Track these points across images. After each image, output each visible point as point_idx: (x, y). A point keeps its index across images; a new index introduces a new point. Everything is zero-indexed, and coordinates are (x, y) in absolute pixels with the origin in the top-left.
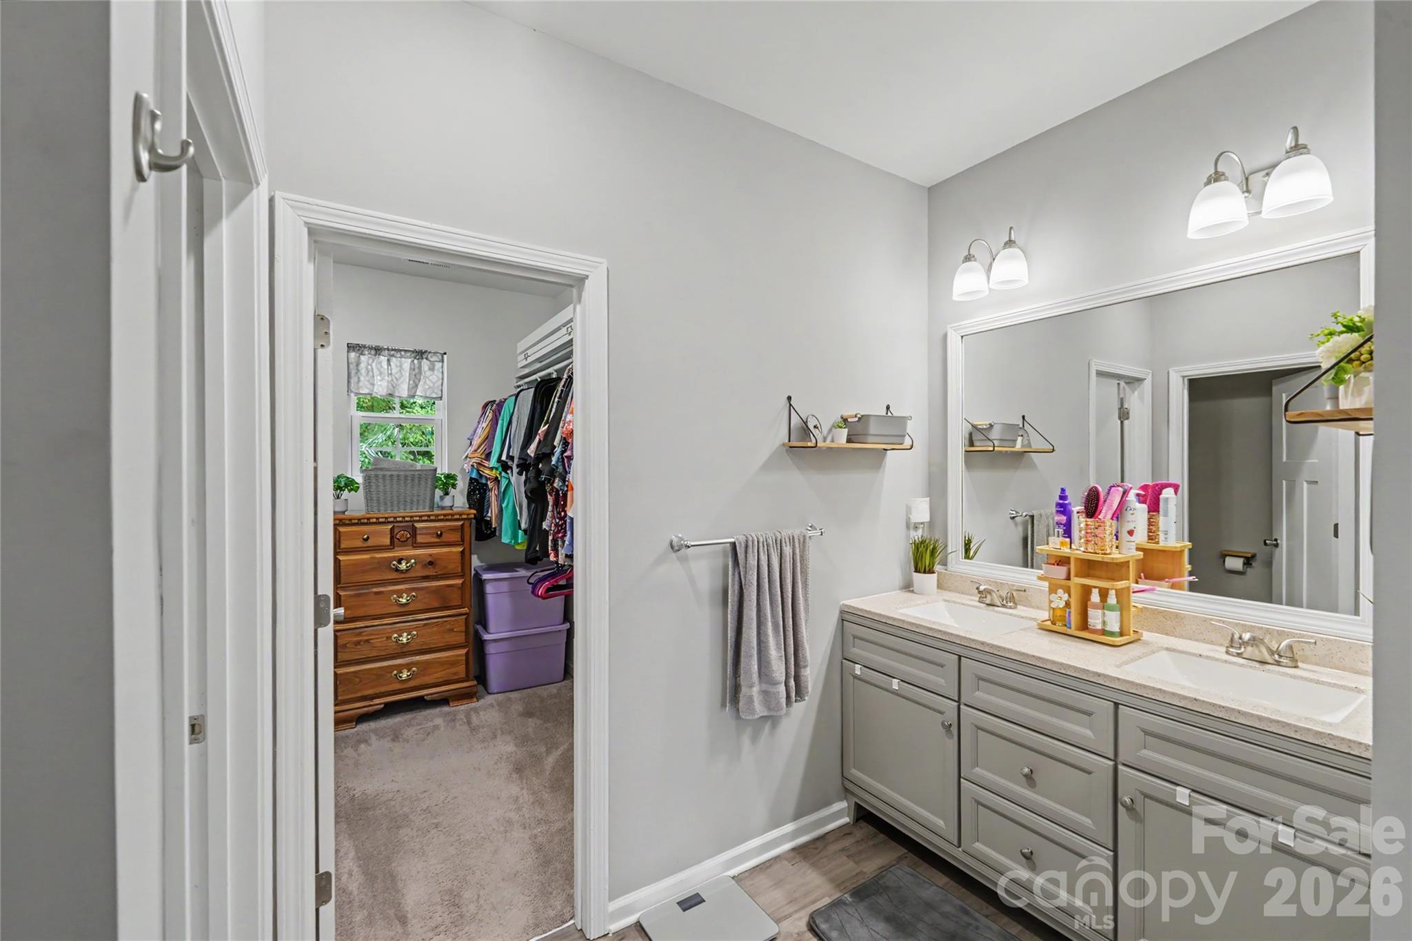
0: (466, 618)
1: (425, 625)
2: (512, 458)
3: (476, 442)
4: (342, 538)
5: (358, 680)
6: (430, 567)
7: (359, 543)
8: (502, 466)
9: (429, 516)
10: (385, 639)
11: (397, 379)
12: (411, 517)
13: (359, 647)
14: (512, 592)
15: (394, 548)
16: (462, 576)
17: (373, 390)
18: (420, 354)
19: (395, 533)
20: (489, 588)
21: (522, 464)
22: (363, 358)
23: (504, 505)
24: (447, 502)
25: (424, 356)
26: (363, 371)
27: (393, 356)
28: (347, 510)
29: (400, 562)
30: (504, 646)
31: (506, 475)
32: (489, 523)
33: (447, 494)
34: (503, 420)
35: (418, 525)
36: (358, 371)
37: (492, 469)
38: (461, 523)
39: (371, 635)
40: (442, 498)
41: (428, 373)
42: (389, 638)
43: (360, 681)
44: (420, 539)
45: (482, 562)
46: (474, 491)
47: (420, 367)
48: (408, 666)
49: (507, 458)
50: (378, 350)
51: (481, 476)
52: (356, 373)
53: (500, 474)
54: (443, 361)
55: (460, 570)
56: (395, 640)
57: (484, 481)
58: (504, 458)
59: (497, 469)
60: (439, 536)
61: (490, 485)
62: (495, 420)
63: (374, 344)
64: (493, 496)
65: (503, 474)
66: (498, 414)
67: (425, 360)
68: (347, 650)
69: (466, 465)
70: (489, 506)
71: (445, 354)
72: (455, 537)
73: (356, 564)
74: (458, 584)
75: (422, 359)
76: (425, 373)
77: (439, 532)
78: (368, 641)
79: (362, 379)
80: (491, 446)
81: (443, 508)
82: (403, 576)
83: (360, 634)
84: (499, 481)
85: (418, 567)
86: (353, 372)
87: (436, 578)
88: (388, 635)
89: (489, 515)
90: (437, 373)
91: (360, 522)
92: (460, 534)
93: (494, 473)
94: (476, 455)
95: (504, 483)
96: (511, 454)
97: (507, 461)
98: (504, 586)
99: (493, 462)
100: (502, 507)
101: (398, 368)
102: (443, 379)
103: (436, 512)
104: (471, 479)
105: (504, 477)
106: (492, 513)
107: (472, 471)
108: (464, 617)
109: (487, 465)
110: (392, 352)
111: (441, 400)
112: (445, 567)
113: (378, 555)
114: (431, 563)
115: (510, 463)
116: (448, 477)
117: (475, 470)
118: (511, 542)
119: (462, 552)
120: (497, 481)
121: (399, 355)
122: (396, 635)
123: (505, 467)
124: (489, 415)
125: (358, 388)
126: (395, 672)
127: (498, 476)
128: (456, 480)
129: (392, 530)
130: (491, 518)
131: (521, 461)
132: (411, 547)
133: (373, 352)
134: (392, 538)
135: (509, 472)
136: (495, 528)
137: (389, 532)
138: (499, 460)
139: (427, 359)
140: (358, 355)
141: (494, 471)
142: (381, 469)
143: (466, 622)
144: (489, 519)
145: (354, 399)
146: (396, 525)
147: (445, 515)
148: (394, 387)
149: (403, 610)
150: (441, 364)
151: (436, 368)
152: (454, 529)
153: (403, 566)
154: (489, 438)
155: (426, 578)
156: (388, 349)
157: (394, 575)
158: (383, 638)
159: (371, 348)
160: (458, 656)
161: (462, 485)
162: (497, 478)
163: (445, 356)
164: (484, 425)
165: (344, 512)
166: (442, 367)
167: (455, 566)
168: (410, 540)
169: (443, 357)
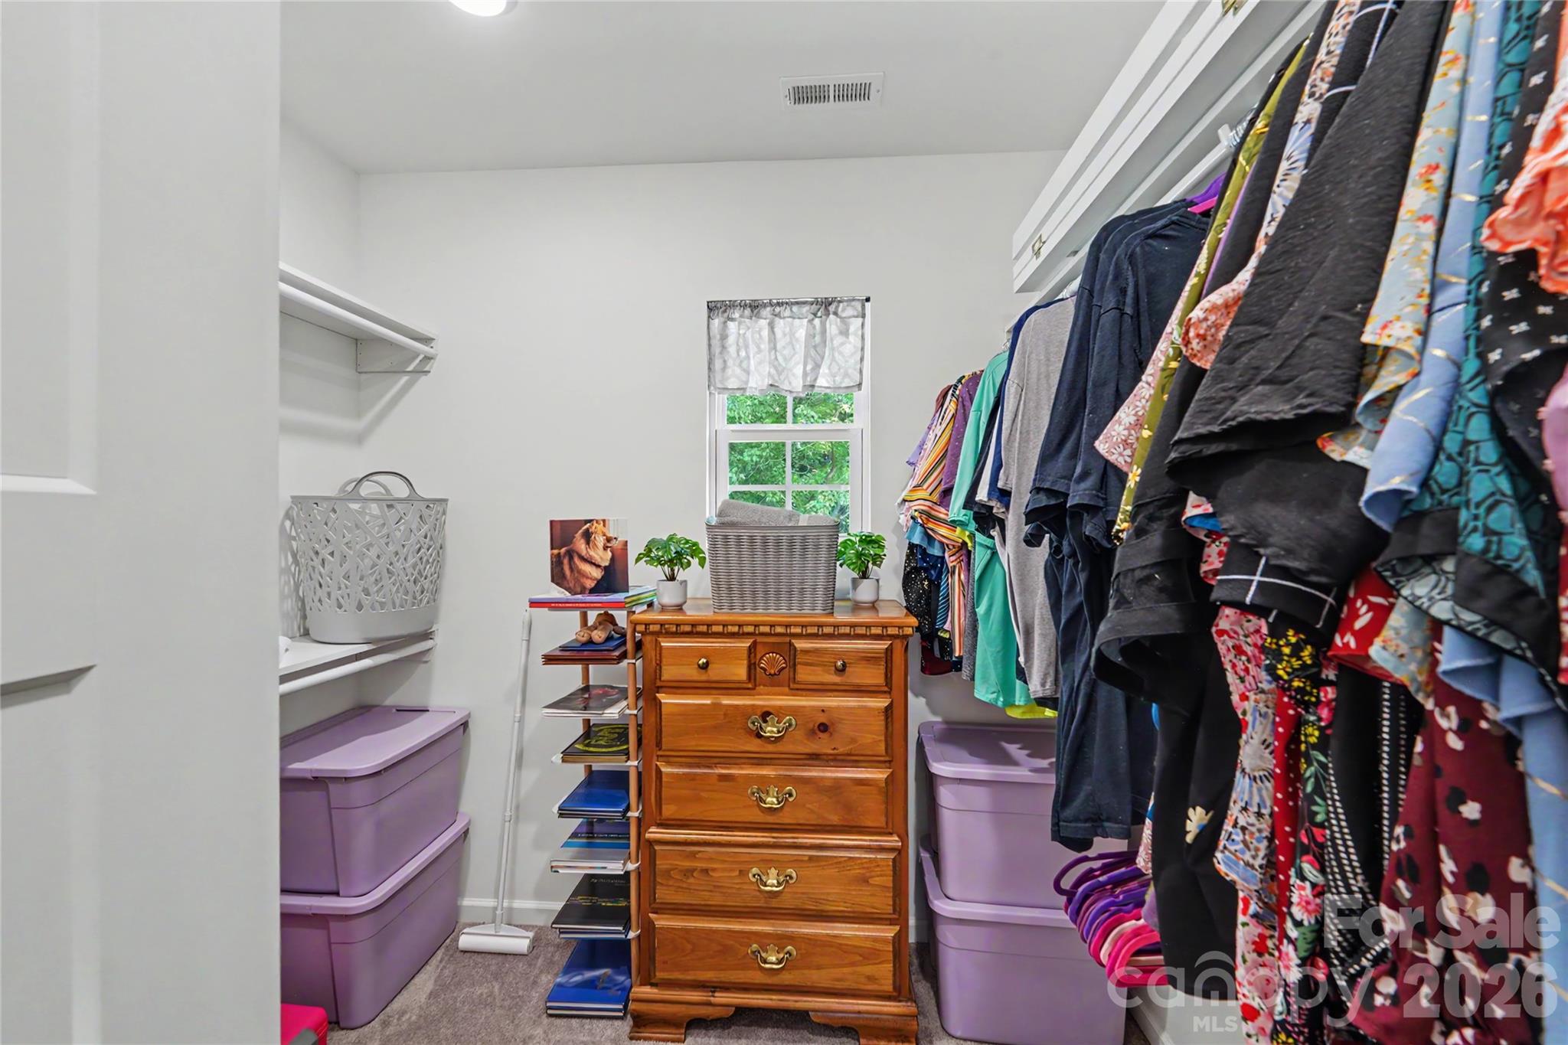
0: (894, 860)
1: (811, 858)
2: (1004, 496)
3: (922, 467)
4: (664, 661)
5: (689, 947)
6: (821, 735)
7: (691, 673)
8: (978, 517)
9: (820, 626)
10: (737, 873)
11: (785, 359)
12: (788, 626)
13: (691, 880)
14: (999, 815)
15: (754, 689)
16: (889, 763)
17: (747, 382)
18: (825, 305)
19: (758, 657)
20: (946, 796)
21: (1046, 509)
22: (731, 325)
23: (981, 610)
24: (865, 592)
25: (832, 308)
26: (732, 350)
27: (777, 315)
28: (685, 602)
29: (765, 715)
30: (975, 938)
31: (988, 542)
32: (947, 645)
33: (864, 575)
34: (979, 409)
35: (800, 644)
36: (723, 347)
37: (953, 524)
38: (883, 645)
39: (710, 859)
40: (855, 583)
41: (838, 340)
42: (743, 873)
43: (693, 951)
44: (804, 674)
45: (934, 712)
46: (917, 570)
47: (824, 332)
48: (781, 940)
49: (989, 494)
50: (755, 307)
51: (930, 539)
52: (721, 353)
53: (972, 536)
54: (863, 316)
55: (882, 746)
56: (754, 880)
57: (936, 551)
58: (982, 495)
59: (962, 524)
60: (841, 671)
61: (951, 561)
62: (959, 416)
63: (748, 296)
64: (955, 584)
65: (980, 538)
66: (967, 403)
67: (832, 316)
68: (671, 883)
69: (902, 517)
70: (948, 607)
71: (868, 300)
72: (873, 676)
73: (686, 712)
74: (879, 780)
75: (828, 315)
76: (832, 340)
77: (839, 663)
78: (706, 871)
79: (730, 363)
80: (953, 475)
81: (857, 607)
82: (770, 748)
83: (693, 856)
84: (969, 553)
85: (799, 735)
86: (717, 350)
87: (835, 760)
88: (743, 867)
89: (947, 626)
90: (854, 339)
91: (694, 630)
92: (882, 668)
93: (959, 535)
94: (922, 494)
95: (980, 558)
96: (1000, 485)
97: (992, 503)
98: (980, 797)
99: (956, 508)
100: (974, 614)
101: (788, 339)
102: (863, 349)
103: (841, 617)
104: (912, 546)
105: (981, 545)
106: (954, 624)
107: (912, 530)
108: (892, 856)
109: (942, 516)
110: (778, 309)
111: (860, 389)
112: (853, 740)
113: (726, 701)
114: (823, 728)
115: (998, 509)
116: (869, 540)
117: (919, 529)
118: (997, 699)
119: (888, 710)
120: (965, 552)
121: (787, 313)
122: (755, 870)
123: (986, 520)
124: (951, 406)
125: (724, 379)
126: (755, 946)
127: (967, 540)
128: (882, 547)
129: (752, 650)
130: (951, 633)
131: (1044, 501)
132: (786, 689)
133: (748, 312)
134: (752, 667)
135: (995, 533)
136: (960, 658)
137: (745, 655)
138: (970, 502)
139: (835, 313)
140: (722, 320)
141: (958, 529)
142: (733, 525)
143: (894, 866)
144: (947, 636)
145: (722, 400)
146: (760, 639)
147: (853, 626)
148: (779, 374)
149: (770, 819)
150: (860, 320)
151: (852, 329)
152: (869, 659)
153: (770, 730)
154: (950, 455)
155: (815, 758)
156: (771, 304)
157: (754, 745)
158: (732, 870)
159: (743, 305)
160: (875, 940)
161: (894, 558)
162: (964, 544)
163: (867, 305)
164: (939, 430)
165: (679, 608)
166: (863, 325)
167: (872, 737)
168: (785, 674)
169: (863, 307)
